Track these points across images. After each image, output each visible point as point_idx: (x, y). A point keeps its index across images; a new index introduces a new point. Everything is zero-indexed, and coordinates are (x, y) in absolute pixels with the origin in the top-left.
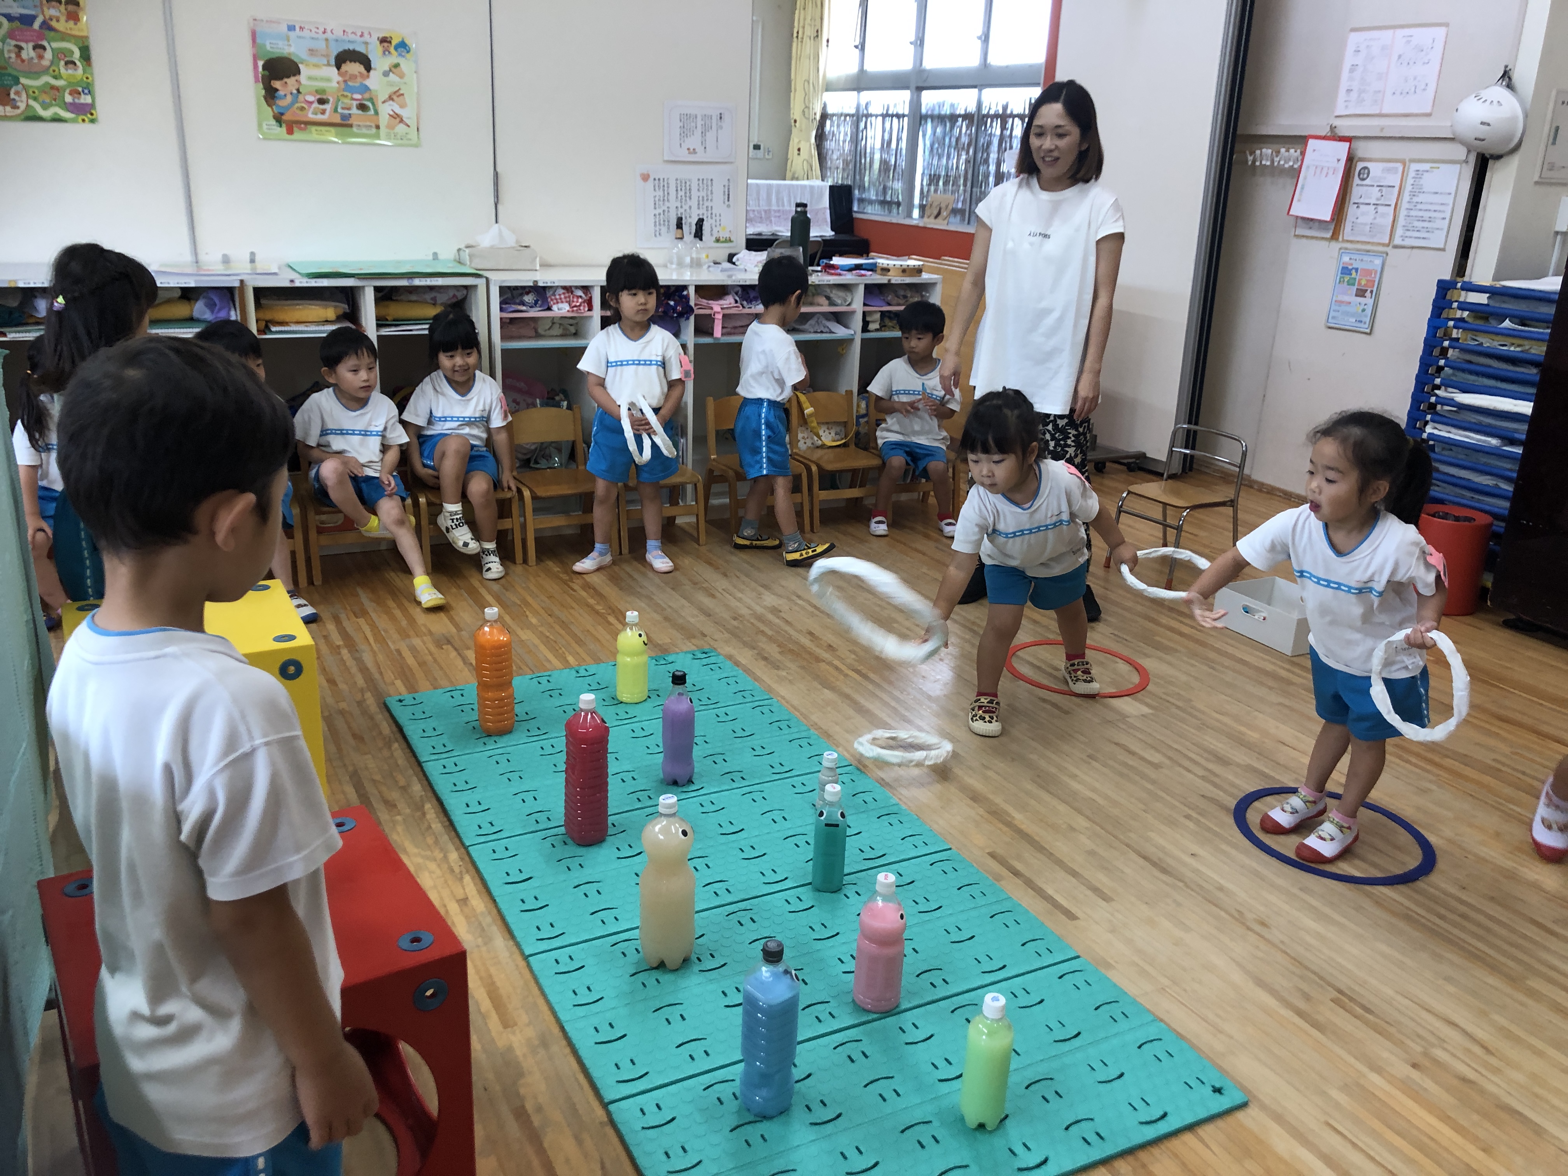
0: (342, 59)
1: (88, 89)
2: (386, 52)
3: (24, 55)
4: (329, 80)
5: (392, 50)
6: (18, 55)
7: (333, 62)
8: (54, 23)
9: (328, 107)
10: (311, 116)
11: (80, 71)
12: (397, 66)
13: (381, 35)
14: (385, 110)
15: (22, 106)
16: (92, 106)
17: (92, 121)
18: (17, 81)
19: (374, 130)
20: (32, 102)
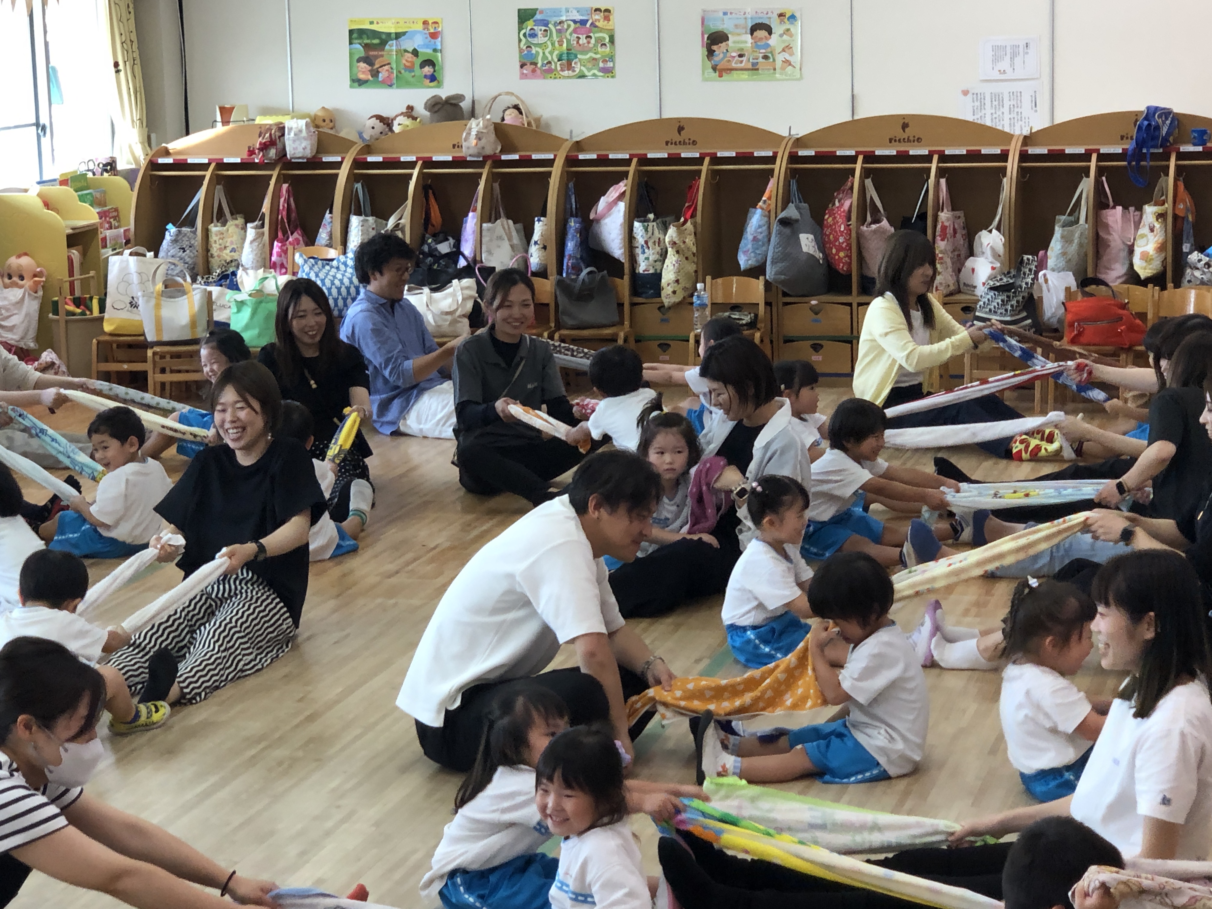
0: (754, 29)
1: (612, 58)
2: (782, 22)
3: (581, 42)
4: (746, 42)
5: (786, 20)
6: (578, 42)
7: (749, 31)
8: (597, 24)
9: (744, 59)
10: (734, 65)
11: (608, 49)
12: (788, 30)
13: (779, 12)
14: (780, 58)
15: (577, 70)
16: (613, 68)
17: (612, 77)
18: (576, 57)
19: (772, 71)
20: (583, 68)
